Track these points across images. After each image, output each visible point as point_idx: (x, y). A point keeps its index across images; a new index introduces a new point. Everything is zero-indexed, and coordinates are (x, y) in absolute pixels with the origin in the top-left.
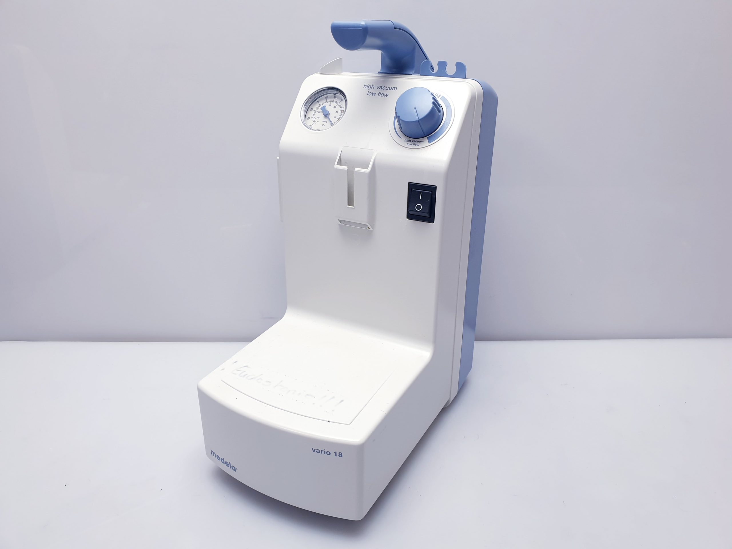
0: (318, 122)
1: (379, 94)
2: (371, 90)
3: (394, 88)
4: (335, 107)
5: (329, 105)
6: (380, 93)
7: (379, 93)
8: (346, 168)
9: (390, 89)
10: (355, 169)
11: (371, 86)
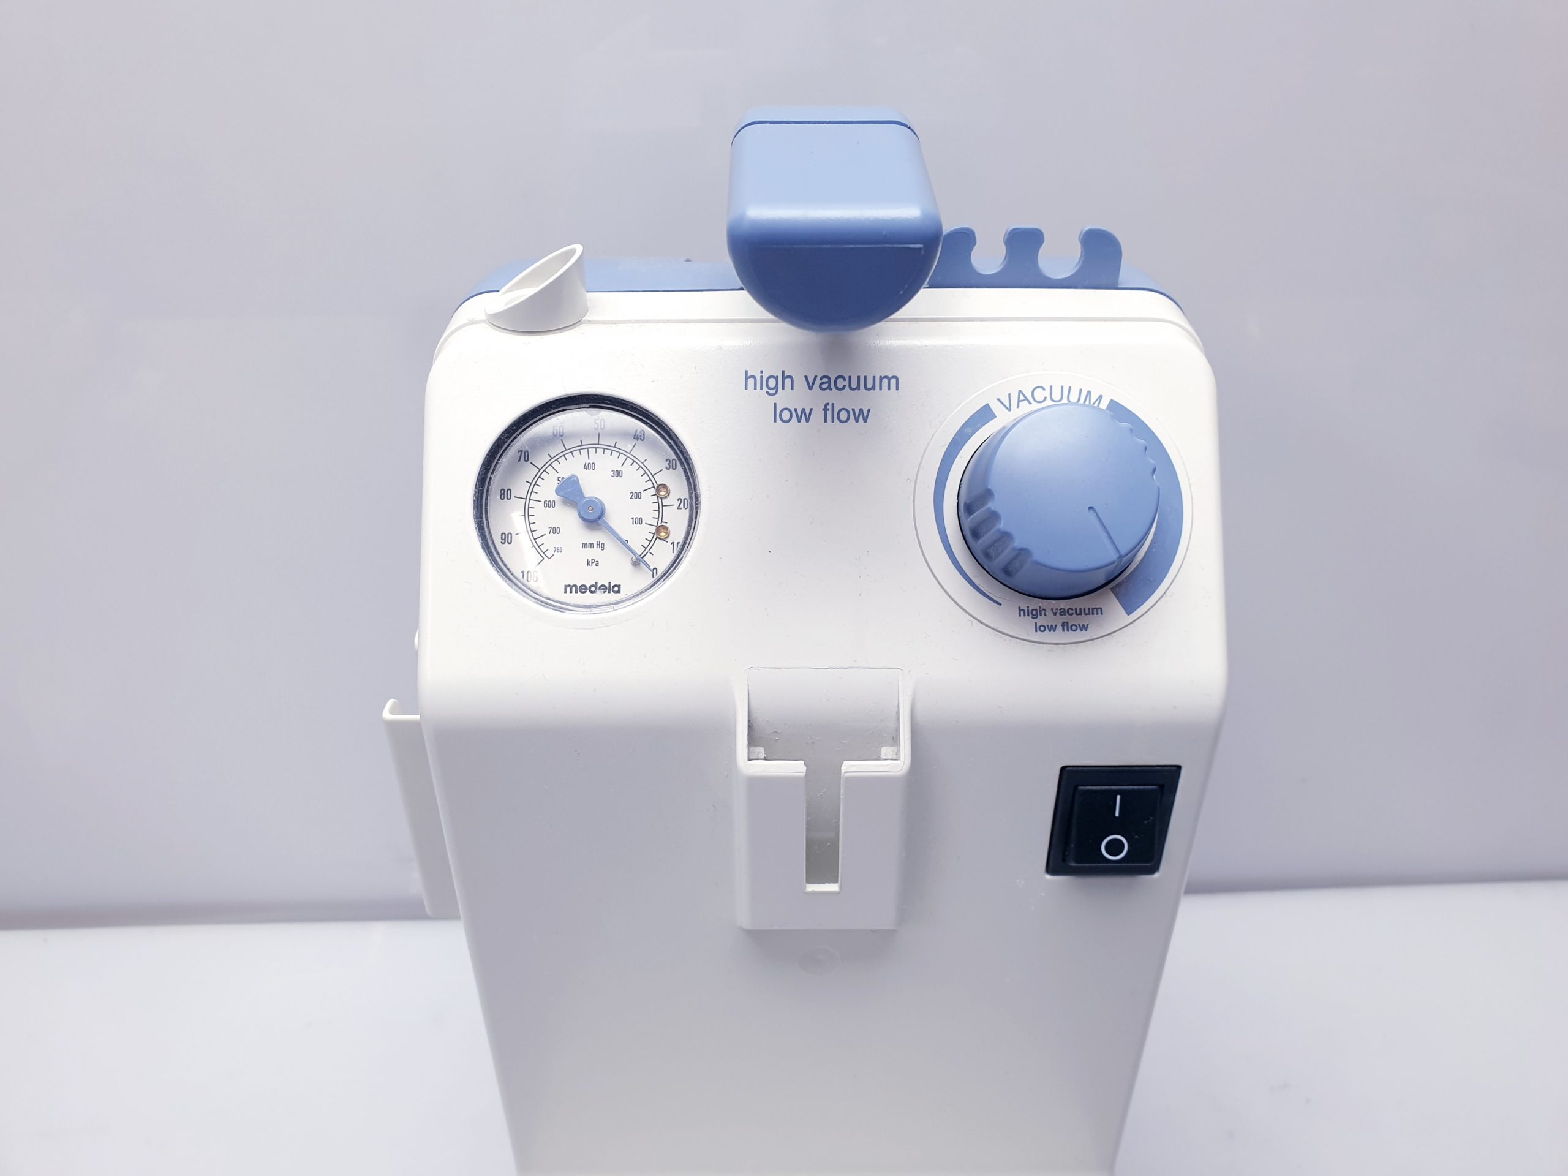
0: (559, 550)
1: (829, 413)
2: (785, 398)
3: (885, 381)
4: (617, 474)
5: (585, 468)
6: (830, 407)
7: (825, 410)
8: (796, 768)
9: (869, 385)
10: (844, 768)
11: (776, 378)
